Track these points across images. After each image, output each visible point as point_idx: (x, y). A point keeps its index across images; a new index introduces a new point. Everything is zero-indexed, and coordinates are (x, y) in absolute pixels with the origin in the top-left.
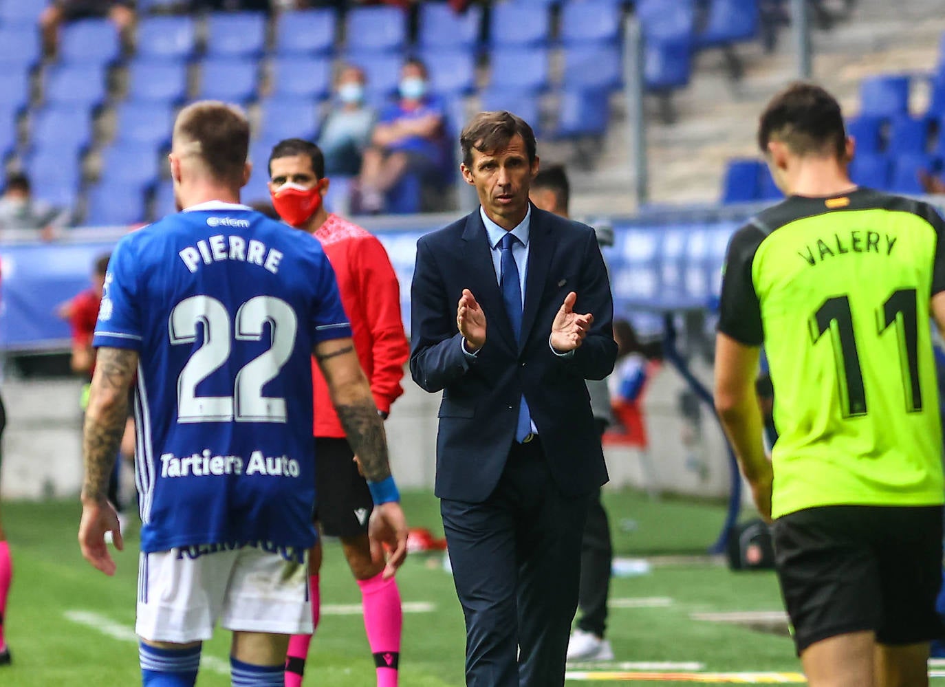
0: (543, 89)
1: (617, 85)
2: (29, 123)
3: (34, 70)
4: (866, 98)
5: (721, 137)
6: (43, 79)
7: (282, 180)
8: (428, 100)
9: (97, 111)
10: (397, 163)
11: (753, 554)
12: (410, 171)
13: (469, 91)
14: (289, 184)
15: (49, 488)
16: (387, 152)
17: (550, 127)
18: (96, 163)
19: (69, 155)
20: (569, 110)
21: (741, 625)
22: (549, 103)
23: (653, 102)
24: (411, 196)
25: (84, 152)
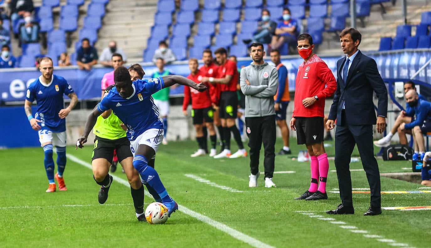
0: (325, 17)
1: (348, 15)
2: (172, 29)
3: (173, 13)
4: (423, 18)
5: (379, 31)
6: (176, 16)
7: (301, 46)
8: (291, 21)
9: (192, 25)
10: (282, 39)
11: (391, 155)
12: (285, 42)
13: (303, 18)
14: (303, 48)
15: (178, 137)
16: (279, 36)
17: (327, 29)
18: (191, 41)
19: (184, 38)
20: (333, 23)
21: (387, 176)
22: (327, 21)
23: (358, 20)
24: (286, 49)
25: (188, 37)
